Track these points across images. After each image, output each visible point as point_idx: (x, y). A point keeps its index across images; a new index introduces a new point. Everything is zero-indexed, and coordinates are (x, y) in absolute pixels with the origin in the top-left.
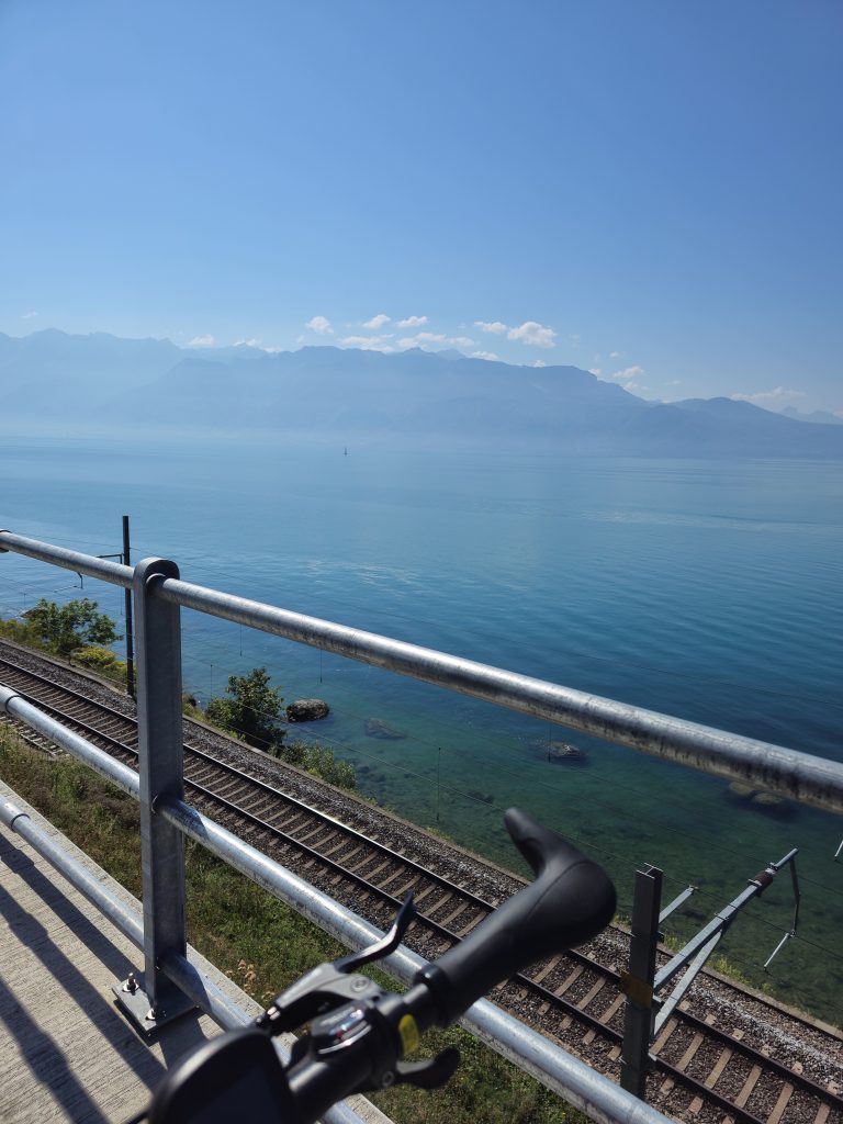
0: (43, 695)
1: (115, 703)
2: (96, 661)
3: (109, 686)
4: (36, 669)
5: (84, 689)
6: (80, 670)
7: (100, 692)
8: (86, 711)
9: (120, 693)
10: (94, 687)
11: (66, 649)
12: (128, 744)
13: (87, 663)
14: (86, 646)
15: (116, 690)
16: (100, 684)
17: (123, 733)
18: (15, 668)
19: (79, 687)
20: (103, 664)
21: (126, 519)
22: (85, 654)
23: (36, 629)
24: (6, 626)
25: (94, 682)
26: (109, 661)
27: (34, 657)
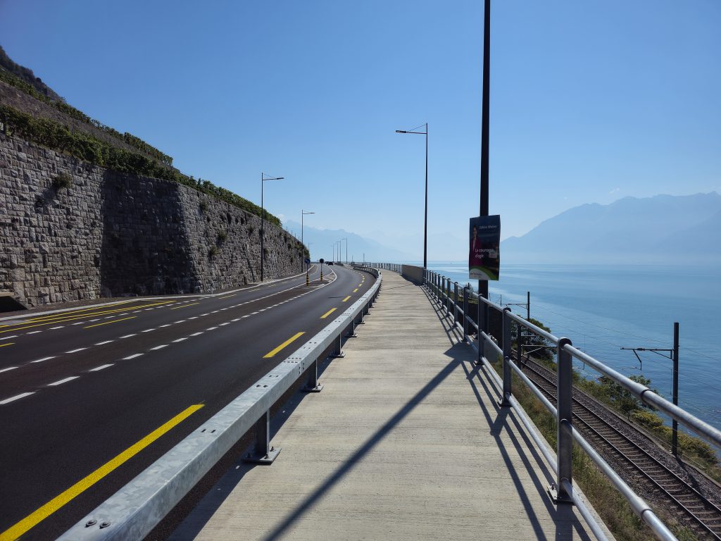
0: (610, 437)
1: (662, 458)
2: (648, 422)
3: (658, 444)
4: (606, 418)
5: (639, 441)
6: (636, 426)
7: (650, 446)
8: (639, 457)
9: (666, 451)
10: (646, 441)
11: (626, 408)
12: (673, 493)
13: (641, 421)
14: (640, 409)
15: (663, 448)
16: (650, 440)
17: (668, 483)
18: (592, 414)
19: (635, 438)
20: (654, 425)
21: (677, 325)
22: (639, 415)
23: (607, 390)
24: (588, 384)
25: (646, 437)
26: (658, 424)
27: (605, 409)
